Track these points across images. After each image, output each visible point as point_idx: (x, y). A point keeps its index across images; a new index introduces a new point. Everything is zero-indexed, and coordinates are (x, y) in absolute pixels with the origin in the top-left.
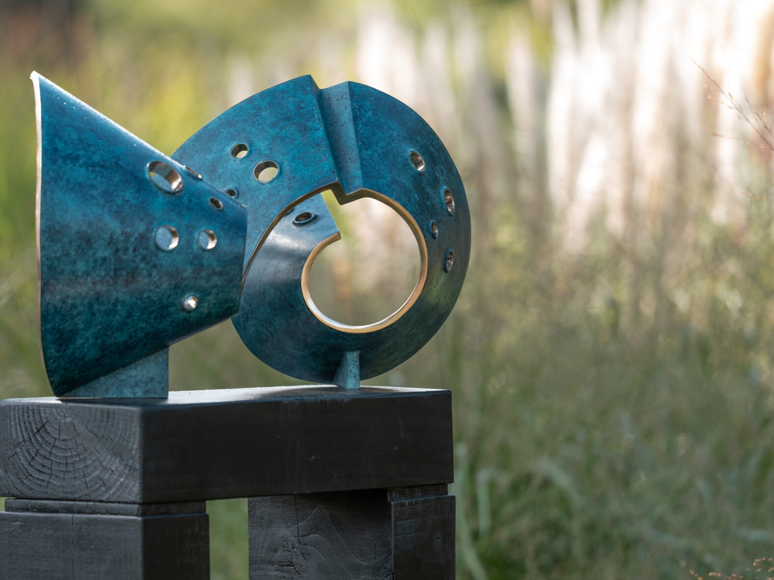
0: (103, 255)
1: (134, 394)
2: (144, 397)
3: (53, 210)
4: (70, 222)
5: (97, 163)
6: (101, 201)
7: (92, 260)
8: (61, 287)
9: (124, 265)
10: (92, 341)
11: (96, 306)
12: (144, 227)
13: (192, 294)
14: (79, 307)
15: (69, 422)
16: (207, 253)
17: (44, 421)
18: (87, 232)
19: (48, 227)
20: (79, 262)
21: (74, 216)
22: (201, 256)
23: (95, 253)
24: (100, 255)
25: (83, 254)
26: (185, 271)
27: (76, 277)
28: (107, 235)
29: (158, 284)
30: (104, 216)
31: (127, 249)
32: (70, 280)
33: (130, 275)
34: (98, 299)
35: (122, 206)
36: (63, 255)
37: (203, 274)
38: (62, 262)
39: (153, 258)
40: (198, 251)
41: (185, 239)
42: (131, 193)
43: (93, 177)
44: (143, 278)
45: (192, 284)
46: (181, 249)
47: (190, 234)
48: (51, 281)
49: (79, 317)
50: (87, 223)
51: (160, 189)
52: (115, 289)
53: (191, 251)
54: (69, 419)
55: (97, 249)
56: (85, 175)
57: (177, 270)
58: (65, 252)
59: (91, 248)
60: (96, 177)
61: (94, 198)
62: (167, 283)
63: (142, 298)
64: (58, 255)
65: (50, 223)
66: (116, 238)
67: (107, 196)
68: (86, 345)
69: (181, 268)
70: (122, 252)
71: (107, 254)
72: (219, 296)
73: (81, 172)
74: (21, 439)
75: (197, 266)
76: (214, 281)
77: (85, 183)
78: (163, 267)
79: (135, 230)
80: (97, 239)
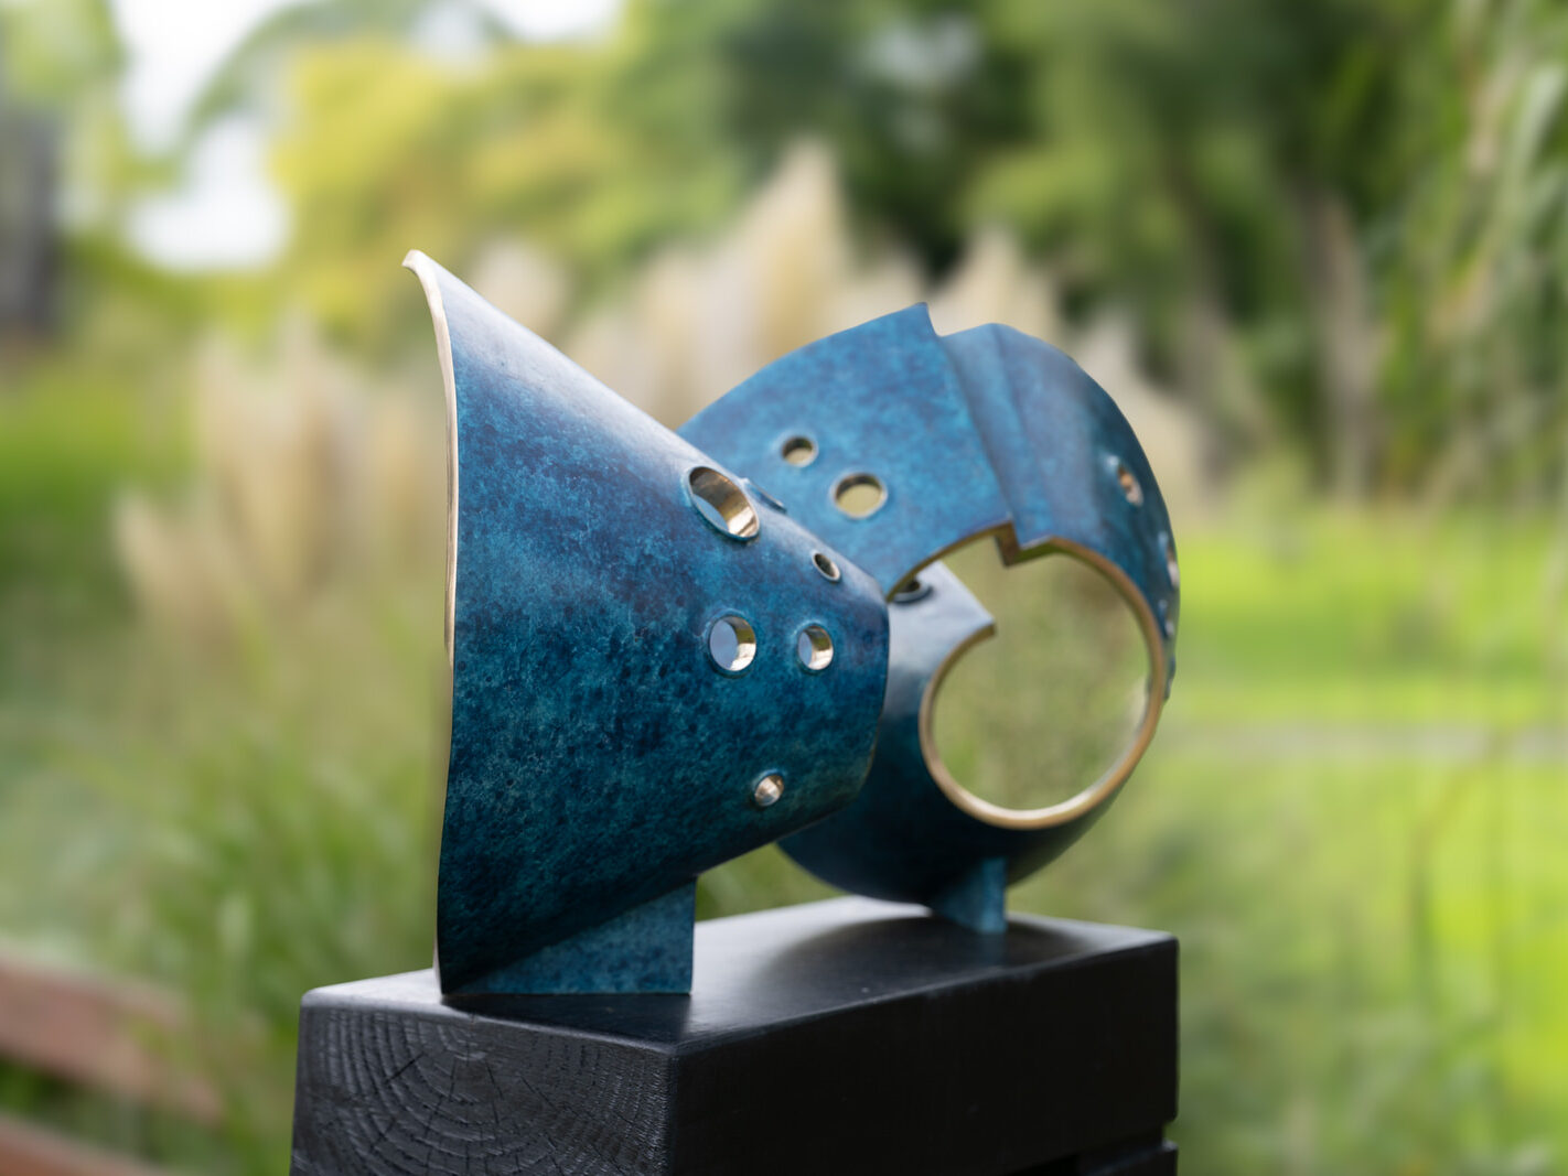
0: (595, 685)
2: (638, 991)
3: (487, 577)
4: (525, 604)
5: (581, 467)
6: (594, 556)
7: (569, 694)
8: (496, 761)
9: (638, 706)
10: (549, 880)
11: (568, 803)
12: (685, 618)
13: (774, 771)
14: (533, 806)
15: (479, 1062)
16: (812, 678)
17: (414, 1053)
18: (562, 630)
19: (473, 617)
20: (541, 700)
21: (533, 590)
22: (800, 686)
23: (577, 680)
24: (588, 684)
25: (550, 682)
26: (766, 718)
27: (531, 737)
28: (607, 635)
29: (707, 748)
30: (599, 592)
31: (648, 669)
32: (518, 743)
33: (650, 731)
34: (575, 786)
35: (637, 568)
36: (505, 685)
37: (801, 726)
38: (503, 699)
39: (703, 690)
40: (796, 674)
41: (769, 647)
42: (656, 539)
43: (575, 498)
44: (677, 737)
45: (776, 747)
46: (760, 670)
47: (779, 634)
48: (475, 748)
49: (529, 830)
50: (562, 607)
51: (717, 531)
52: (615, 763)
53: (780, 673)
54: (478, 1056)
55: (582, 671)
56: (557, 494)
57: (750, 716)
58: (510, 678)
59: (569, 666)
60: (580, 500)
61: (577, 548)
62: (726, 747)
63: (669, 781)
64: (495, 684)
65: (480, 607)
66: (625, 645)
67: (605, 544)
68: (535, 891)
69: (758, 712)
70: (638, 677)
71: (605, 683)
72: (829, 772)
73: (548, 487)
74: (352, 1089)
75: (791, 708)
76: (821, 740)
77: (558, 513)
78: (722, 710)
79: (666, 626)
80: (584, 647)
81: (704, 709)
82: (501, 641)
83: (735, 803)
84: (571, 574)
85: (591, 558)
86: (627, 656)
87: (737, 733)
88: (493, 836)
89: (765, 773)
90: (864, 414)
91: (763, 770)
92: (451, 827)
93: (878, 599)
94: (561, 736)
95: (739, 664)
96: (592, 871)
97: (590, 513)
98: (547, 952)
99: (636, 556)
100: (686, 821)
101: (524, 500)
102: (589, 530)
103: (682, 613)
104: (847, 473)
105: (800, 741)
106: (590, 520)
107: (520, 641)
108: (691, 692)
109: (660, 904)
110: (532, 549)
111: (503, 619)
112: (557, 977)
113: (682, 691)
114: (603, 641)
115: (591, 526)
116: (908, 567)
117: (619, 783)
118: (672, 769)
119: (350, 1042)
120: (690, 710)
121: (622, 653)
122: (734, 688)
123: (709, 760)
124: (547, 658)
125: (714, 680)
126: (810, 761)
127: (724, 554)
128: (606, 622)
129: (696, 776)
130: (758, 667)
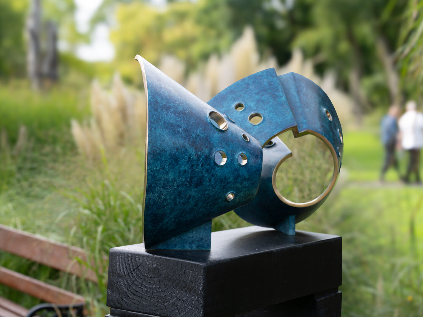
0: (184, 169)
1: (191, 247)
2: (197, 249)
3: (156, 141)
4: (166, 147)
5: (180, 111)
6: (184, 135)
7: (178, 171)
8: (159, 189)
9: (196, 174)
10: (173, 220)
11: (178, 200)
12: (208, 151)
13: (232, 192)
14: (168, 200)
15: (155, 267)
16: (242, 167)
17: (138, 264)
18: (175, 154)
19: (152, 151)
20: (170, 173)
21: (168, 144)
22: (239, 169)
23: (179, 168)
24: (182, 169)
25: (172, 168)
26: (230, 178)
27: (168, 182)
28: (187, 156)
29: (214, 186)
30: (185, 144)
31: (198, 165)
32: (164, 184)
33: (199, 181)
34: (179, 195)
35: (195, 138)
36: (161, 169)
37: (239, 180)
38: (160, 173)
39: (213, 170)
40: (237, 166)
41: (230, 160)
43: (179, 120)
44: (206, 182)
45: (232, 186)
46: (228, 165)
47: (233, 156)
48: (153, 185)
49: (167, 207)
50: (176, 148)
51: (216, 128)
52: (190, 189)
53: (233, 166)
54: (155, 265)
55: (181, 165)
56: (174, 119)
57: (225, 177)
58: (162, 167)
59: (177, 164)
60: (180, 120)
61: (179, 133)
62: (219, 185)
63: (204, 194)
64: (158, 168)
65: (154, 148)
66: (192, 158)
67: (187, 132)
68: (169, 223)
69: (227, 176)
70: (196, 167)
71: (187, 168)
72: (246, 192)
73: (172, 117)
74: (123, 274)
75: (236, 175)
76: (244, 184)
77: (174, 124)
78: (218, 176)
79: (203, 153)
80: (181, 159)
81: (213, 175)
82: (160, 157)
83: (222, 200)
84: (178, 140)
85: (183, 135)
86: (193, 161)
87: (222, 182)
88: (158, 208)
89: (229, 192)
90: (257, 97)
91: (229, 191)
92: (147, 206)
93: (260, 147)
94: (175, 182)
95: (222, 164)
96: (184, 218)
98: (173, 239)
99: (195, 135)
100: (209, 205)
101: (165, 120)
102: (183, 128)
104: (252, 113)
105: (239, 184)
106: (183, 125)
107: (164, 157)
108: (210, 171)
109: (202, 226)
110: (168, 133)
111: (160, 151)
112: (175, 245)
113: (207, 171)
114: (186, 157)
116: (269, 138)
117: (191, 195)
118: (205, 191)
119: (122, 262)
120: (209, 176)
121: (192, 161)
122: (221, 170)
123: (215, 189)
124: (172, 162)
125: (216, 168)
126: (241, 189)
127: (218, 134)
128: (187, 152)
129: (211, 193)
130: (227, 164)
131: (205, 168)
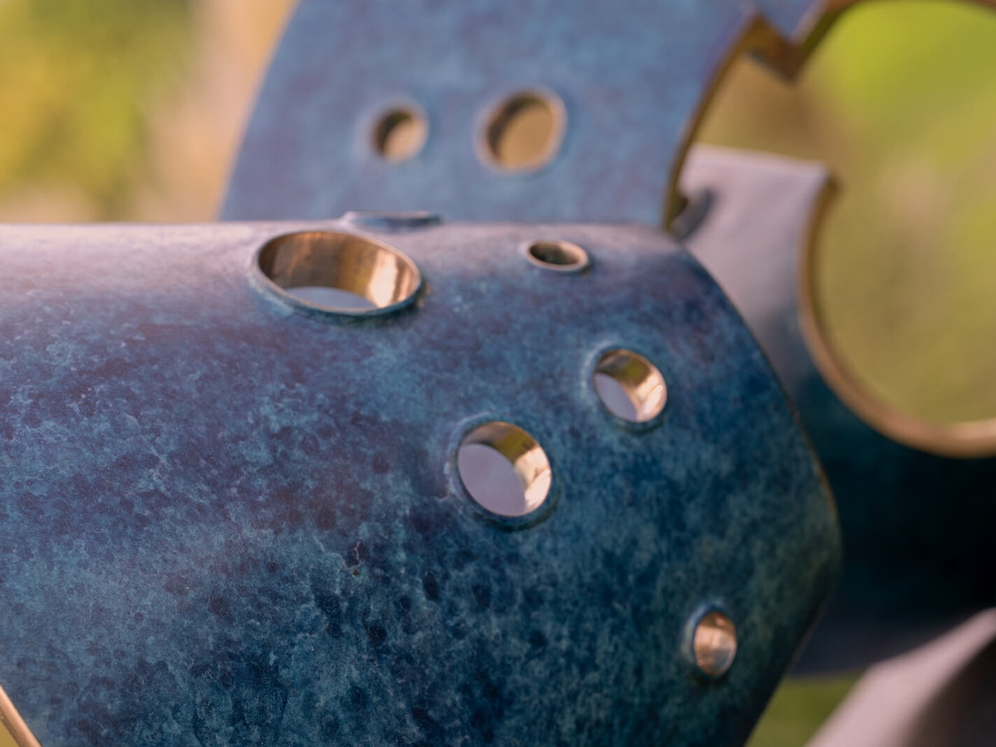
3: (51, 650)
4: (141, 647)
5: (80, 374)
6: (198, 493)
7: (315, 733)
9: (433, 670)
12: (406, 485)
13: (701, 610)
16: (658, 434)
18: (229, 642)
21: (139, 617)
22: (648, 459)
23: (309, 703)
24: (332, 695)
26: (634, 542)
28: (305, 600)
29: (581, 653)
30: (245, 543)
31: (405, 603)
33: (477, 692)
35: (279, 463)
37: (693, 515)
39: (511, 572)
40: (629, 446)
41: (562, 436)
42: (276, 398)
43: (105, 426)
44: (524, 670)
45: (680, 574)
46: (573, 479)
47: (560, 405)
50: (205, 608)
51: (359, 320)
53: (605, 461)
55: (307, 682)
56: (71, 440)
57: (609, 558)
59: (281, 690)
60: (113, 423)
61: (163, 500)
62: (607, 630)
65: (75, 705)
66: (344, 592)
67: (203, 462)
69: (615, 541)
70: (399, 626)
71: (355, 673)
72: (780, 552)
73: (51, 439)
75: (658, 500)
76: (736, 514)
77: (95, 469)
78: (561, 579)
79: (386, 519)
80: (284, 643)
81: (533, 599)
82: (146, 733)
83: (678, 700)
84: (182, 548)
85: (196, 499)
86: (359, 607)
87: (608, 596)
89: (691, 624)
90: (447, 19)
91: (688, 617)
93: (664, 246)
95: (537, 494)
97: (144, 432)
99: (262, 445)
101: (26, 488)
102: (163, 459)
103: (396, 480)
105: (707, 538)
106: (152, 441)
107: (176, 709)
108: (496, 588)
110: (93, 553)
111: (124, 695)
113: (482, 598)
114: (307, 613)
115: (161, 452)
116: (661, 185)
118: (551, 723)
120: (515, 616)
121: (350, 609)
122: (554, 534)
123: (596, 668)
124: (237, 705)
125: (517, 543)
126: (741, 556)
127: (395, 346)
128: (289, 580)
129: (594, 706)
130: (567, 476)
131: (457, 591)
